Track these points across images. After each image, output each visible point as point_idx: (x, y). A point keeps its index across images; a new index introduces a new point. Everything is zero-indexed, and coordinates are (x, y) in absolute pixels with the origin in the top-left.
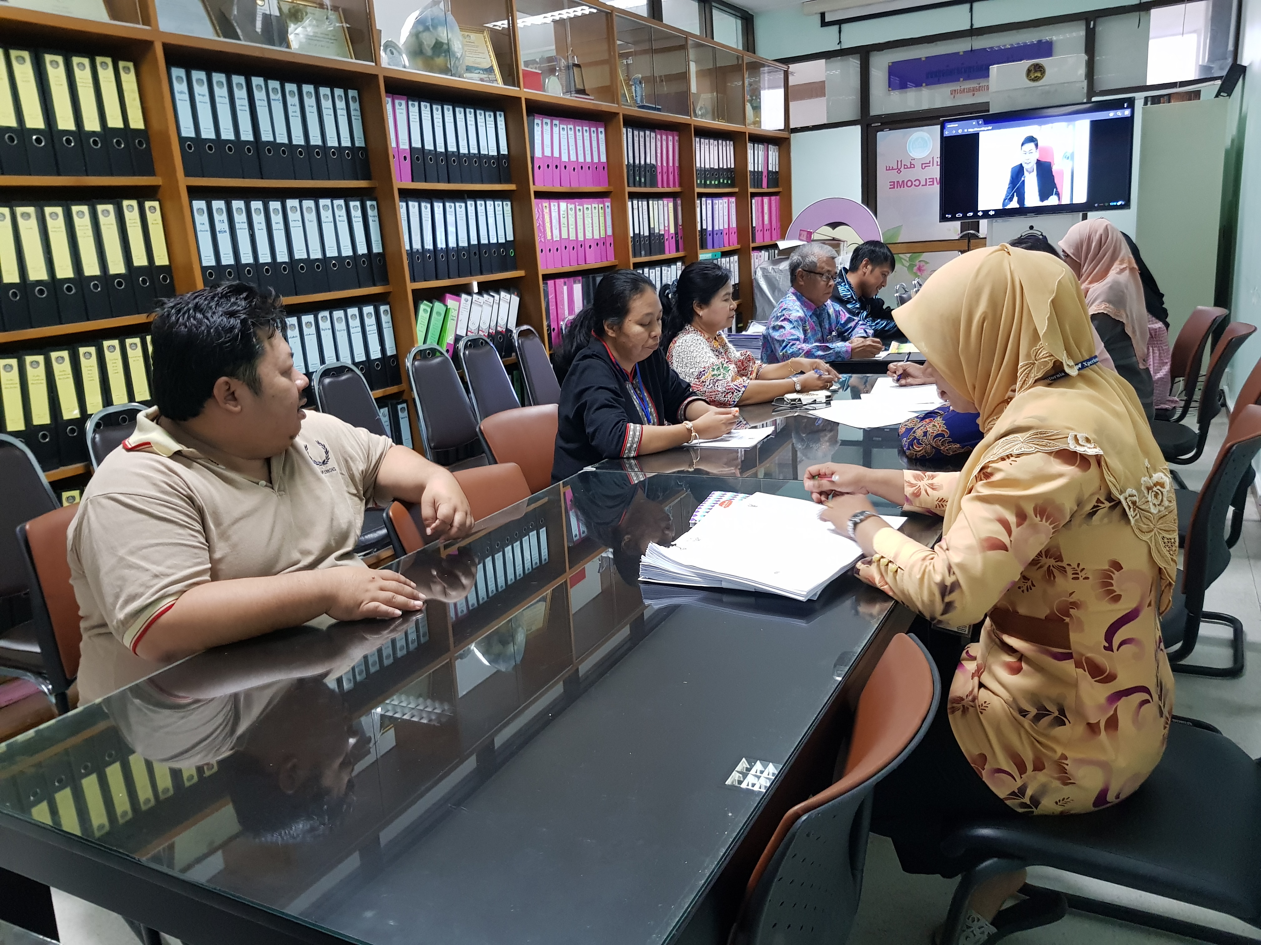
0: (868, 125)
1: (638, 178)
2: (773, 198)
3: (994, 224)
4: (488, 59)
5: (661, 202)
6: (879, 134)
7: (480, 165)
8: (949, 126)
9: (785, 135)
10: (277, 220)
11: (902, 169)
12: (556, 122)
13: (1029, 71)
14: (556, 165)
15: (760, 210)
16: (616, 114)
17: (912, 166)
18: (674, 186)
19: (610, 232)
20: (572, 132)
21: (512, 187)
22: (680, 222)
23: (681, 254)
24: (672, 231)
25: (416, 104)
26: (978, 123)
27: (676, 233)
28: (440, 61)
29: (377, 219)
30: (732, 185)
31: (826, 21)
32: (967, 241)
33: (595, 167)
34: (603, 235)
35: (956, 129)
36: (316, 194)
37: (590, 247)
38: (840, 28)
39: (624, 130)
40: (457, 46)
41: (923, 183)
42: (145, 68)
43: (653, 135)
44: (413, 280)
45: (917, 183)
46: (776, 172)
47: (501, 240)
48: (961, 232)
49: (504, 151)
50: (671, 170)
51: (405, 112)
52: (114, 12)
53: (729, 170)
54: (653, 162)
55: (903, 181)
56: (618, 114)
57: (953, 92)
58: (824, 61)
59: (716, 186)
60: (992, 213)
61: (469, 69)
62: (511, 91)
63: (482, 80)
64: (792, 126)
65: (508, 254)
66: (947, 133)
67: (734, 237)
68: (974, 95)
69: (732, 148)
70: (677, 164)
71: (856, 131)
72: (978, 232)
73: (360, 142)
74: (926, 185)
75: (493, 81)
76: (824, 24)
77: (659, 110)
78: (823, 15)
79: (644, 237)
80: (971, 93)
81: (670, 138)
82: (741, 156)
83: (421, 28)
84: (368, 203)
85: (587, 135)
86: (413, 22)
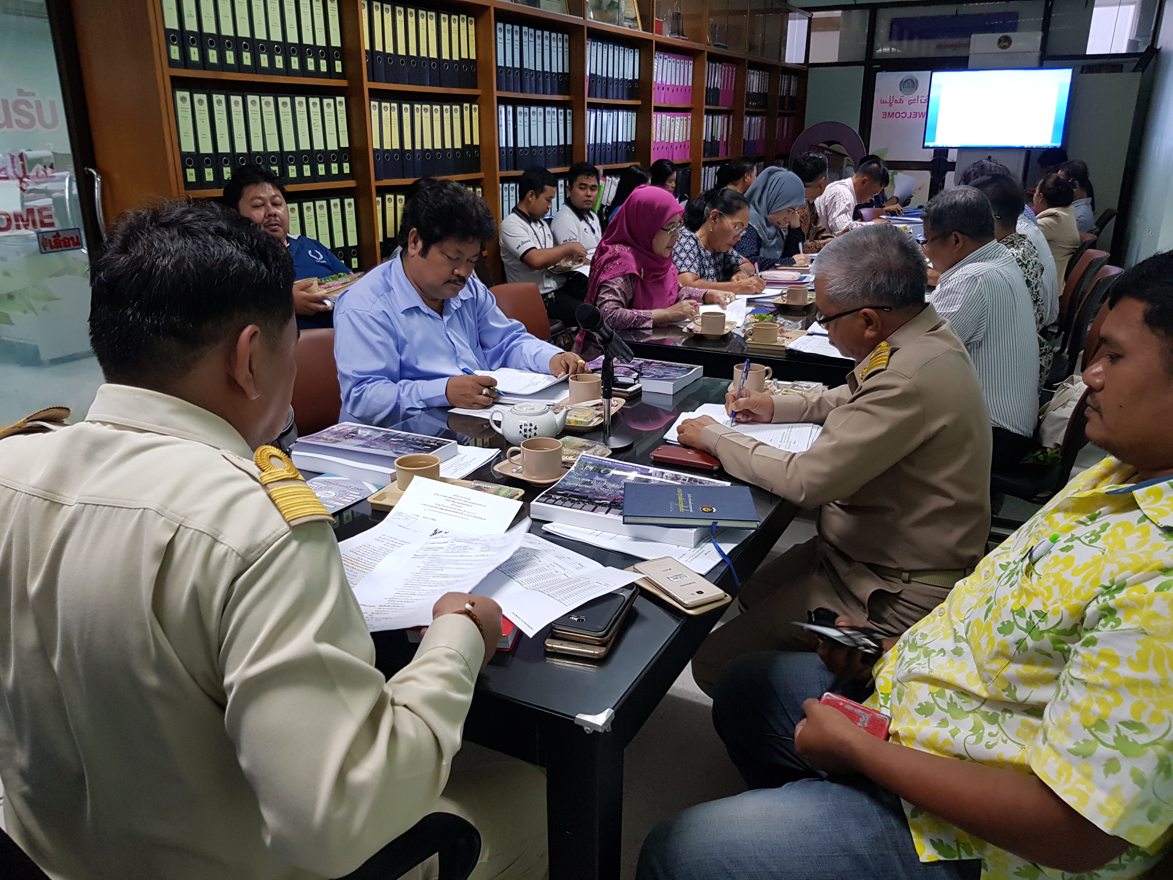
0: (871, 66)
1: (708, 98)
2: (791, 118)
3: (963, 153)
5: (720, 117)
6: (878, 74)
7: (623, 86)
9: (804, 68)
11: (893, 103)
12: (666, 56)
13: (1000, 41)
14: (663, 87)
15: (781, 127)
16: (703, 51)
17: (901, 101)
18: (729, 105)
19: (688, 138)
20: (674, 64)
21: (639, 102)
22: (730, 133)
24: (725, 139)
27: (727, 141)
28: (610, 14)
29: (571, 121)
30: (764, 106)
32: (937, 164)
33: (684, 89)
34: (684, 140)
36: (544, 104)
37: (677, 147)
39: (707, 62)
41: (908, 115)
42: (481, 23)
43: (721, 66)
45: (904, 115)
46: (795, 97)
47: (629, 140)
48: (934, 157)
49: (637, 76)
50: (729, 93)
51: (590, 49)
53: (764, 94)
54: (719, 87)
55: (893, 113)
57: (939, 46)
59: (755, 107)
61: (626, 20)
62: (647, 35)
63: (630, 27)
64: (810, 62)
65: (631, 150)
68: (954, 50)
69: (768, 77)
70: (733, 88)
71: (860, 70)
73: (566, 71)
74: (910, 117)
75: (635, 28)
77: (725, 48)
79: (708, 142)
80: (953, 48)
81: (731, 69)
82: (774, 84)
84: (568, 111)
85: (682, 66)
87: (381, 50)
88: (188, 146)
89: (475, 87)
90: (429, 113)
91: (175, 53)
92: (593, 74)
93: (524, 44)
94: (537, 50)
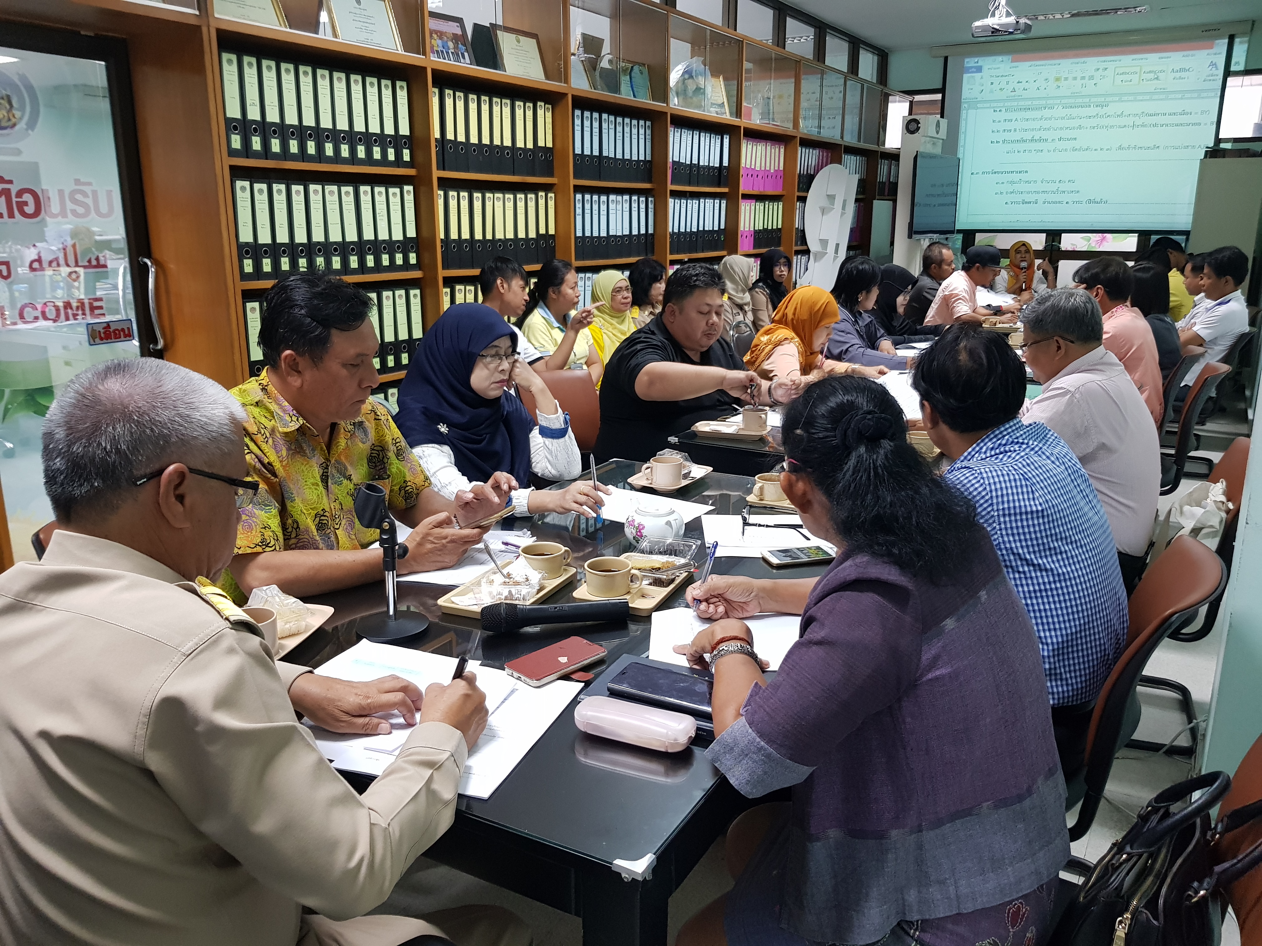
4: (722, 97)
7: (709, 173)
10: (604, 208)
12: (756, 143)
14: (753, 174)
16: (796, 137)
20: (764, 150)
21: (727, 190)
25: (679, 130)
28: (696, 100)
29: (652, 210)
33: (776, 175)
39: (800, 148)
40: (709, 90)
42: (558, 111)
43: (815, 151)
44: (671, 253)
47: (717, 229)
49: (726, 163)
51: (672, 136)
52: (547, 77)
54: (812, 172)
61: (712, 106)
62: (735, 121)
63: (717, 113)
65: (719, 238)
69: (866, 163)
73: (649, 158)
75: (722, 113)
81: (825, 154)
82: (872, 169)
83: (687, 76)
84: (650, 199)
85: (773, 151)
86: (681, 72)
87: (453, 138)
88: (246, 236)
89: (551, 175)
90: (501, 202)
91: (236, 142)
92: (676, 162)
93: (604, 131)
94: (617, 138)
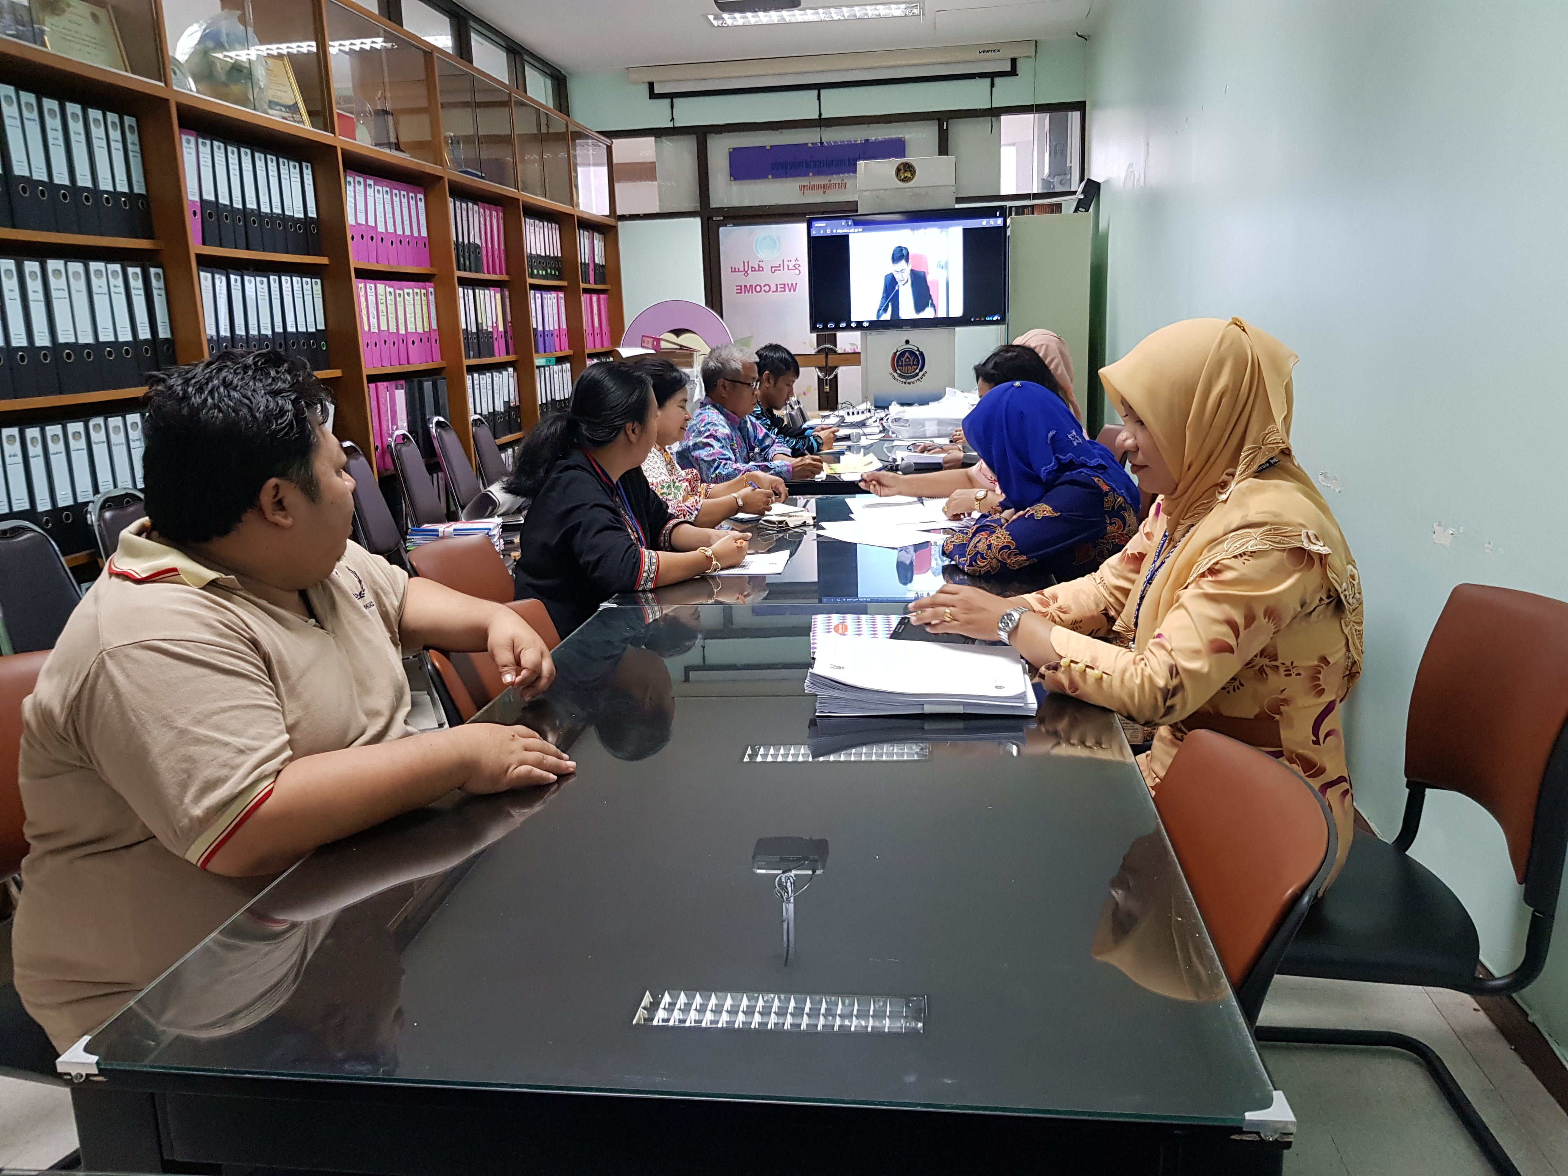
0: (710, 218)
1: (462, 260)
2: (602, 296)
3: (869, 337)
4: (291, 94)
5: (487, 292)
6: (722, 229)
7: (285, 228)
8: (817, 224)
9: (611, 222)
10: (34, 286)
11: (749, 272)
12: (370, 182)
13: (898, 170)
14: (369, 235)
15: (589, 310)
16: (440, 179)
17: (760, 269)
18: (501, 273)
19: (434, 326)
20: (389, 197)
21: (322, 260)
22: (509, 319)
23: (511, 358)
24: (501, 328)
25: (207, 143)
26: (847, 224)
27: (505, 332)
28: (235, 89)
29: (163, 292)
30: (559, 278)
31: (656, 92)
32: (824, 356)
33: (415, 242)
34: (427, 329)
35: (825, 228)
36: (84, 254)
37: (413, 342)
38: (672, 102)
39: (450, 200)
40: (260, 73)
41: (773, 289)
43: (476, 208)
45: (767, 287)
46: (603, 266)
47: (312, 329)
48: (818, 346)
49: (312, 213)
50: (496, 253)
51: (194, 152)
53: (555, 258)
54: (478, 241)
55: (751, 286)
56: (442, 178)
57: (803, 188)
58: (653, 139)
59: (544, 277)
60: (866, 324)
61: (272, 104)
62: (323, 136)
63: (285, 120)
64: (619, 213)
65: (320, 346)
66: (814, 233)
67: (565, 340)
68: (824, 193)
69: (558, 232)
70: (502, 247)
71: (696, 224)
72: (836, 346)
73: (139, 188)
74: (776, 291)
75: (297, 123)
76: (653, 95)
77: (482, 177)
78: (651, 85)
79: (472, 333)
80: (821, 191)
81: (494, 213)
82: (568, 243)
83: (210, 45)
84: (153, 271)
85: (404, 201)
86: (198, 36)
92: (208, 202)
